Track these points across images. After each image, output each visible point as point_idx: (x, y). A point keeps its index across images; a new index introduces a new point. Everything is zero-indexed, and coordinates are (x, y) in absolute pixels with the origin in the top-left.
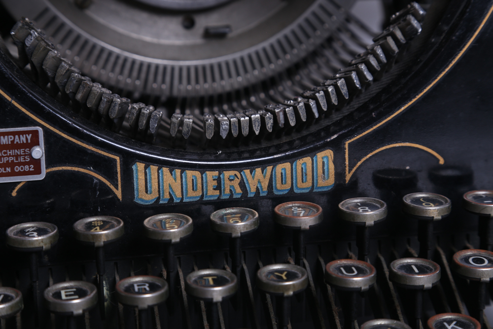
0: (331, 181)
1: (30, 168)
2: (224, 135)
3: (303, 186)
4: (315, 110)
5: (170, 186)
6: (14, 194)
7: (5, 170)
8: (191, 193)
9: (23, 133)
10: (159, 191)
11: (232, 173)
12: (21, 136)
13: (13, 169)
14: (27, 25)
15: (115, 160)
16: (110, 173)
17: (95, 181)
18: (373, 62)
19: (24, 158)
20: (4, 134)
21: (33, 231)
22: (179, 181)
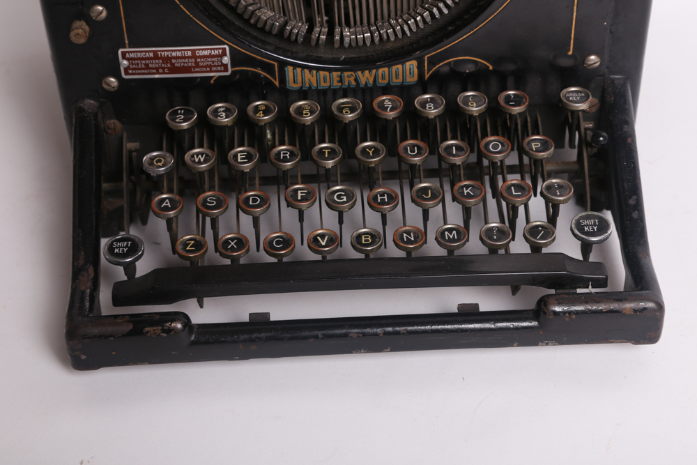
0: (416, 78)
1: (221, 68)
2: (346, 45)
3: (397, 81)
4: (408, 32)
5: (309, 80)
6: (212, 82)
7: (206, 69)
8: (323, 84)
9: (217, 49)
11: (350, 73)
12: (215, 50)
13: (211, 69)
15: (274, 65)
16: (272, 73)
17: (262, 76)
19: (218, 63)
20: (205, 49)
21: (223, 111)
22: (315, 77)
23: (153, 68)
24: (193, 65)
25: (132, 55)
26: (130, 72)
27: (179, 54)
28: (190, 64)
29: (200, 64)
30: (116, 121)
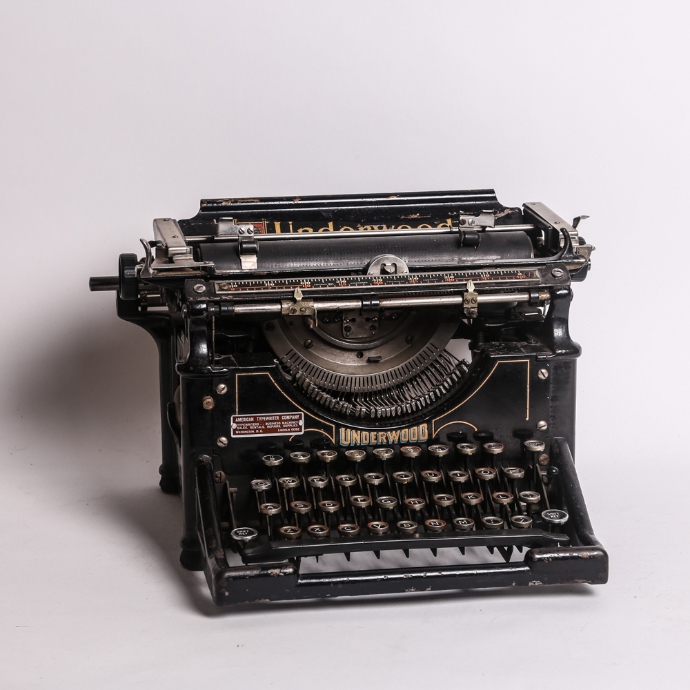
0: (426, 437)
1: (297, 429)
2: (379, 416)
3: (414, 440)
4: (420, 406)
5: (355, 438)
6: (290, 440)
7: (288, 430)
8: (364, 441)
9: (296, 415)
11: (382, 433)
13: (291, 430)
15: (333, 427)
16: (330, 432)
17: (324, 435)
18: (446, 385)
19: (296, 425)
22: (359, 436)
23: (252, 430)
24: (280, 427)
25: (240, 420)
26: (237, 432)
27: (271, 418)
28: (277, 426)
29: (284, 426)
30: (222, 472)
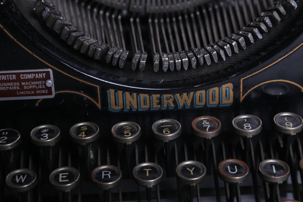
0: (231, 100)
1: (45, 91)
2: (165, 70)
3: (213, 103)
4: (223, 57)
5: (130, 102)
6: (37, 105)
7: (31, 92)
8: (143, 106)
9: (40, 72)
10: (123, 105)
12: (39, 74)
13: (35, 92)
14: (43, 4)
15: (97, 88)
16: (94, 95)
17: (85, 99)
18: (263, 27)
19: (42, 86)
20: (29, 73)
21: (46, 133)
22: (135, 100)
24: (18, 88)
27: (4, 77)
28: (15, 88)
29: (25, 88)
